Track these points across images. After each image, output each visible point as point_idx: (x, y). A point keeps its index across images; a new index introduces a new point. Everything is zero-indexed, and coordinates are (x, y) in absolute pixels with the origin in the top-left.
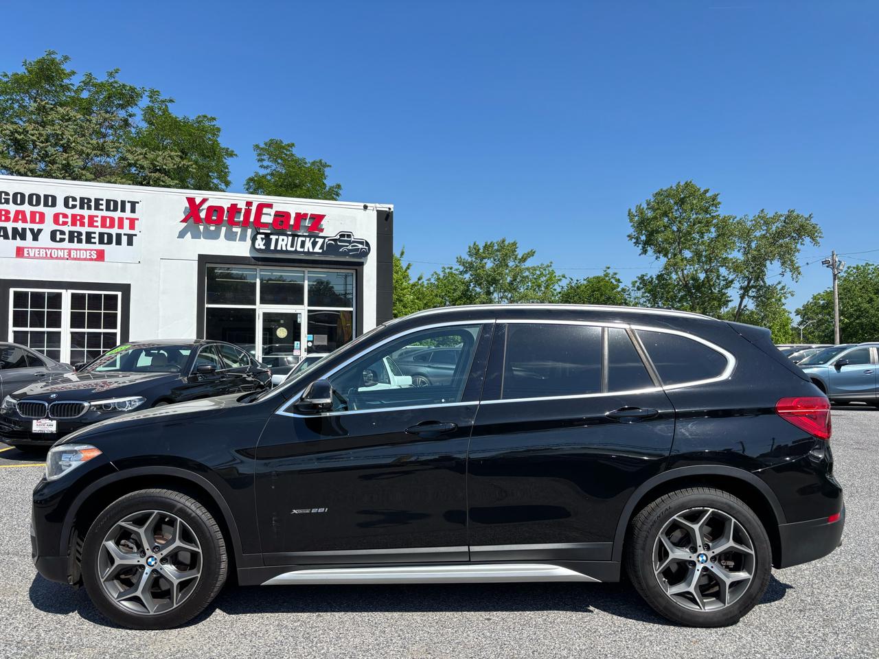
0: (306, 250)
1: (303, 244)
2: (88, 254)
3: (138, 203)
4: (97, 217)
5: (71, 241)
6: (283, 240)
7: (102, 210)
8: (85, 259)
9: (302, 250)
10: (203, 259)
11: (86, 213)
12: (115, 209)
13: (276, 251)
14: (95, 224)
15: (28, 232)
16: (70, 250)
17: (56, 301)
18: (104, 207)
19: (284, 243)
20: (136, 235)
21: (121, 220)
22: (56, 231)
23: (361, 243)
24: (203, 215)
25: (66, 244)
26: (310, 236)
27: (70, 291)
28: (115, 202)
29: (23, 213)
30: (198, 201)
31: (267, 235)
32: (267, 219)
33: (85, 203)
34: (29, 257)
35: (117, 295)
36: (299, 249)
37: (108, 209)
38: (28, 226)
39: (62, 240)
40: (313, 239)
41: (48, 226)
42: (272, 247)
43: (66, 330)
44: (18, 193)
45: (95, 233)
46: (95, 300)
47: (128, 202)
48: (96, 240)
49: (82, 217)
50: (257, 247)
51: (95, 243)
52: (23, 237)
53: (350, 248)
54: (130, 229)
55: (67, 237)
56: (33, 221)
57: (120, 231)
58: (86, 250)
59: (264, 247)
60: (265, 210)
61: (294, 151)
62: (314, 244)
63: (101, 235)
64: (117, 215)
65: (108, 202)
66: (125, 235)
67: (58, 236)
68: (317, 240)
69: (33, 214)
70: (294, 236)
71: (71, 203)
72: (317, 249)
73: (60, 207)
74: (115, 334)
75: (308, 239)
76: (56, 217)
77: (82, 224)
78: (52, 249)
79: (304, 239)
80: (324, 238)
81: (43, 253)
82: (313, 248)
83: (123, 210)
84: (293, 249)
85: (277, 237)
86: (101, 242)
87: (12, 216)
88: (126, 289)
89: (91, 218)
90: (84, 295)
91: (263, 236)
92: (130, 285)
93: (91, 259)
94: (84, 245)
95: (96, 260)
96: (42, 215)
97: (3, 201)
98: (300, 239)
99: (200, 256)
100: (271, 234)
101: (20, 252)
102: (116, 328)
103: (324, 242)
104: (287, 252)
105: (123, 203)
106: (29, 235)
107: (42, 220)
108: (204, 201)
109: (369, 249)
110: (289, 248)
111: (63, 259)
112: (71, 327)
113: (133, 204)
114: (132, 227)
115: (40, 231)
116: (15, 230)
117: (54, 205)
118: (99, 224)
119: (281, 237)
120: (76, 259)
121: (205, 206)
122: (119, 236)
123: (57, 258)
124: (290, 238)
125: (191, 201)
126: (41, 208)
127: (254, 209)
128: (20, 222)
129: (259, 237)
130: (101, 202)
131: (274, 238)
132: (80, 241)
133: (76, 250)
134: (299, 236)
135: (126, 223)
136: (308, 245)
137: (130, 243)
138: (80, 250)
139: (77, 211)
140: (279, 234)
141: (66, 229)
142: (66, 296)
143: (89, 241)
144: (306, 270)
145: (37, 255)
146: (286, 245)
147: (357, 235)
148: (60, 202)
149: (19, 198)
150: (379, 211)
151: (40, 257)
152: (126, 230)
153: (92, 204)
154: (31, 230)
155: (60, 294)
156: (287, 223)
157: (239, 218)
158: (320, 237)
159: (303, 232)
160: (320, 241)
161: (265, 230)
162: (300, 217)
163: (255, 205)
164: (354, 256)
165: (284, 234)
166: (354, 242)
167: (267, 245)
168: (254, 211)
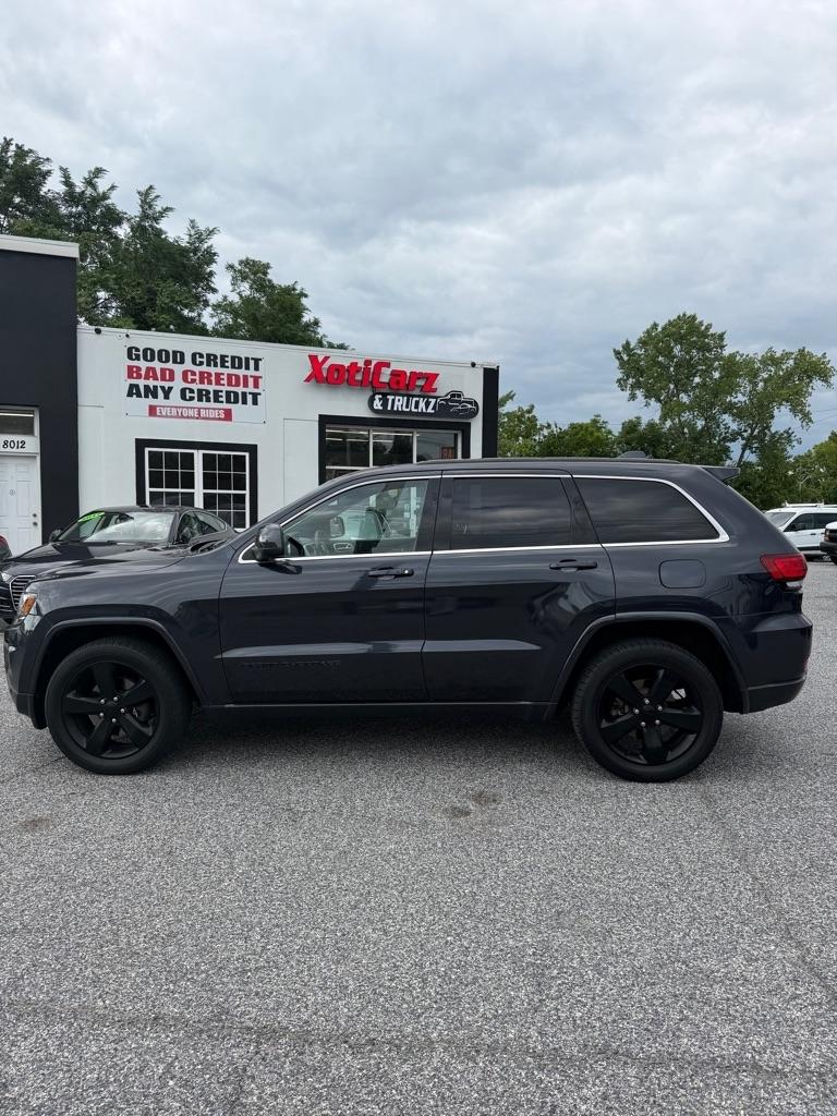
0: (420, 411)
1: (417, 403)
2: (217, 414)
3: (260, 360)
4: (223, 374)
6: (399, 400)
7: (228, 367)
8: (214, 419)
9: (416, 410)
10: (325, 421)
11: (213, 370)
12: (240, 367)
13: (392, 411)
14: (222, 382)
15: (160, 392)
16: (199, 409)
17: (188, 461)
18: (229, 364)
19: (399, 403)
20: (260, 394)
21: (245, 377)
22: (185, 389)
23: (470, 403)
25: (195, 403)
26: (424, 397)
27: (202, 452)
28: (240, 359)
29: (153, 369)
30: (320, 359)
31: (385, 395)
32: (385, 376)
33: (211, 359)
34: (162, 416)
35: (244, 457)
36: (413, 410)
37: (233, 367)
38: (159, 383)
39: (192, 399)
40: (426, 399)
41: (178, 384)
42: (389, 408)
43: (199, 492)
44: (148, 349)
45: (222, 391)
46: (224, 460)
47: (252, 359)
48: (224, 399)
49: (210, 374)
50: (375, 407)
51: (222, 402)
52: (155, 396)
53: (460, 408)
54: (254, 387)
55: (196, 395)
56: (163, 379)
57: (245, 390)
58: (214, 409)
59: (381, 408)
60: (384, 369)
61: (271, 275)
62: (427, 404)
63: (228, 393)
64: (241, 372)
65: (233, 358)
66: (250, 393)
67: (188, 395)
68: (430, 400)
69: (163, 370)
70: (409, 396)
71: (198, 360)
72: (430, 410)
73: (188, 365)
74: (244, 495)
75: (421, 399)
76: (185, 374)
77: (210, 383)
78: (183, 408)
79: (418, 399)
80: (436, 398)
81: (174, 411)
82: (427, 408)
83: (247, 368)
84: (408, 410)
85: (393, 397)
86: (228, 401)
87: (143, 372)
88: (253, 449)
89: (218, 375)
90: (215, 455)
91: (381, 396)
92: (256, 445)
93: (220, 419)
94: (212, 404)
95: (223, 419)
96: (172, 372)
97: (134, 357)
98: (415, 399)
99: (320, 415)
100: (389, 394)
101: (152, 411)
102: (245, 489)
103: (436, 401)
104: (403, 413)
105: (247, 359)
106: (161, 394)
107: (172, 379)
108: (326, 358)
109: (478, 409)
110: (405, 409)
111: (191, 418)
112: (204, 488)
113: (257, 361)
114: (256, 385)
115: (170, 388)
116: (146, 387)
117: (182, 362)
118: (225, 382)
119: (397, 398)
120: (206, 418)
121: (326, 366)
123: (188, 417)
124: (405, 398)
125: (313, 359)
126: (170, 365)
127: (372, 367)
128: (151, 379)
129: (377, 397)
130: (226, 359)
131: (390, 398)
132: (208, 400)
133: (205, 409)
134: (413, 396)
135: (251, 381)
136: (422, 405)
137: (255, 402)
138: (209, 409)
139: (204, 368)
140: (395, 394)
141: (195, 387)
142: (198, 456)
143: (216, 400)
144: (415, 431)
145: (169, 414)
146: (402, 405)
147: (467, 395)
148: (188, 358)
149: (149, 354)
150: (485, 369)
151: (171, 417)
152: (251, 389)
153: (219, 361)
154: (163, 388)
155: (192, 454)
156: (403, 383)
157: (359, 377)
158: (433, 397)
159: (417, 392)
160: (433, 401)
161: (382, 391)
162: (416, 376)
163: (373, 364)
164: (462, 417)
165: (400, 395)
166: (463, 402)
167: (384, 405)
168: (372, 370)
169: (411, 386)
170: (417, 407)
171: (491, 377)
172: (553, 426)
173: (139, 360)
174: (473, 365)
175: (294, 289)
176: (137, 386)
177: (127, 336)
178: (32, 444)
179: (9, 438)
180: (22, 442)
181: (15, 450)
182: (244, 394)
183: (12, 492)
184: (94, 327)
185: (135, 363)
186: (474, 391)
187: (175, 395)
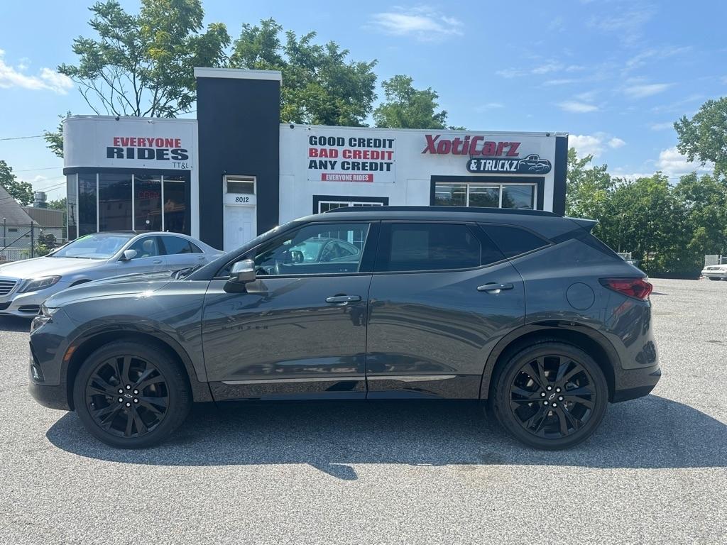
0: (505, 170)
1: (503, 164)
2: (364, 178)
3: (393, 140)
4: (369, 151)
6: (489, 163)
7: (372, 147)
8: (362, 181)
9: (502, 170)
10: (435, 179)
11: (362, 149)
12: (379, 146)
13: (484, 171)
14: (368, 157)
15: (329, 164)
16: (353, 175)
18: (372, 145)
19: (490, 165)
20: (392, 163)
21: (383, 153)
22: (344, 162)
23: (545, 163)
24: (436, 147)
25: (350, 171)
26: (508, 160)
27: (353, 203)
28: (380, 141)
29: (325, 150)
30: (433, 138)
31: (479, 160)
32: (480, 146)
33: (361, 142)
34: (329, 181)
35: (381, 205)
36: (500, 169)
37: (375, 146)
38: (328, 159)
39: (348, 168)
40: (510, 161)
41: (340, 159)
42: (482, 169)
44: (322, 137)
45: (367, 163)
47: (387, 140)
48: (368, 168)
49: (360, 152)
50: (471, 169)
51: (367, 170)
52: (326, 168)
53: (536, 167)
54: (388, 159)
55: (351, 166)
56: (331, 156)
57: (382, 161)
58: (362, 175)
59: (476, 169)
60: (479, 142)
61: (412, 85)
62: (511, 165)
63: (371, 164)
64: (380, 150)
65: (375, 140)
66: (385, 163)
67: (346, 166)
68: (513, 162)
69: (331, 151)
70: (497, 160)
71: (353, 143)
72: (513, 169)
73: (347, 146)
75: (507, 162)
76: (344, 152)
77: (360, 157)
78: (342, 174)
79: (503, 161)
80: (518, 160)
81: (337, 176)
82: (510, 168)
83: (384, 146)
84: (496, 169)
85: (485, 161)
86: (371, 169)
87: (319, 152)
88: (385, 200)
89: (365, 152)
90: (362, 205)
91: (476, 161)
92: (388, 198)
93: (365, 181)
94: (361, 172)
95: (367, 181)
96: (336, 151)
97: (313, 143)
98: (501, 162)
99: (432, 176)
101: (324, 177)
103: (518, 162)
104: (492, 172)
105: (384, 141)
106: (329, 166)
107: (336, 156)
108: (438, 136)
109: (551, 167)
110: (493, 169)
111: (349, 181)
113: (390, 141)
114: (390, 158)
115: (335, 162)
116: (321, 162)
117: (343, 145)
119: (488, 161)
120: (356, 181)
121: (437, 141)
123: (345, 181)
124: (494, 161)
125: (429, 137)
126: (335, 147)
127: (470, 141)
128: (324, 156)
129: (473, 161)
130: (371, 141)
131: (483, 162)
132: (358, 169)
133: (356, 175)
134: (500, 160)
135: (386, 155)
136: (507, 166)
137: (388, 169)
138: (359, 175)
139: (357, 148)
140: (486, 159)
141: (350, 161)
142: (351, 205)
143: (364, 169)
144: (501, 185)
145: (333, 179)
146: (491, 167)
147: (543, 157)
148: (347, 142)
149: (323, 141)
150: (557, 138)
151: (335, 180)
152: (386, 160)
153: (366, 143)
154: (330, 162)
155: (348, 204)
156: (492, 150)
157: (460, 148)
158: (515, 160)
159: (503, 156)
160: (515, 162)
161: (477, 157)
162: (502, 145)
163: (471, 138)
164: (538, 173)
165: (490, 159)
166: (539, 162)
167: (479, 167)
168: (470, 143)
169: (499, 151)
170: (503, 167)
171: (562, 143)
172: (623, 180)
173: (316, 144)
174: (548, 135)
176: (315, 162)
177: (309, 129)
178: (253, 199)
179: (239, 196)
180: (247, 198)
181: (242, 203)
182: (381, 164)
183: (241, 229)
184: (290, 125)
185: (314, 147)
186: (548, 153)
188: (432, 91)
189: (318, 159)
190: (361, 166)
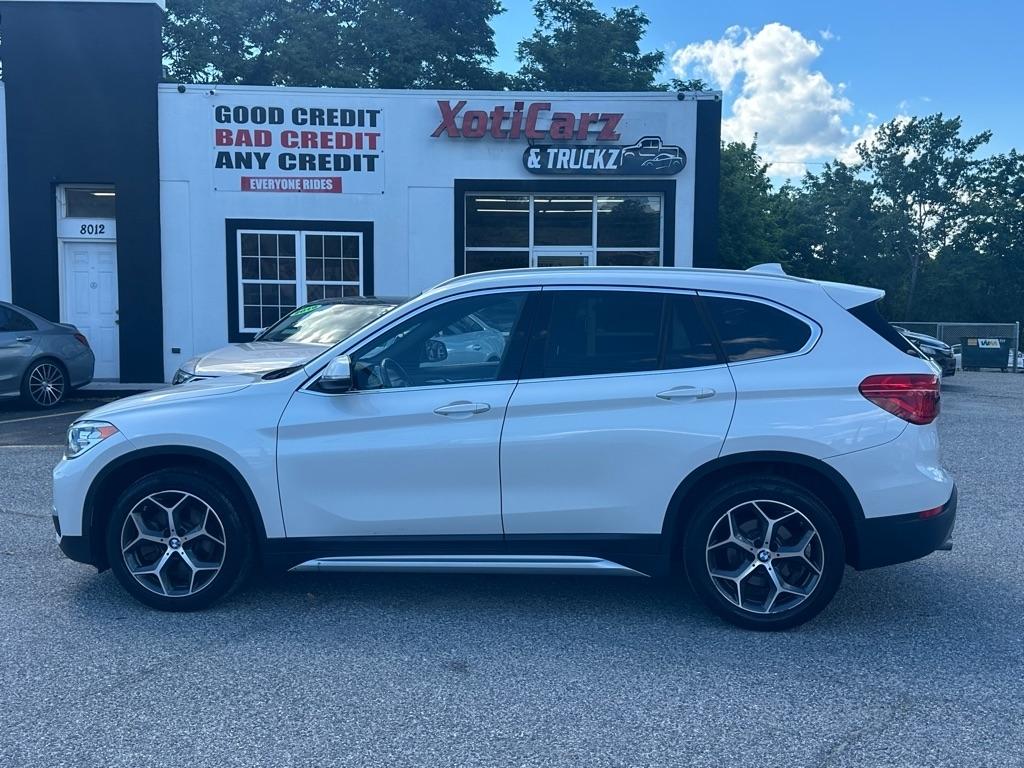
0: (595, 167)
1: (592, 156)
2: (323, 184)
3: (379, 112)
4: (331, 134)
5: (303, 168)
6: (564, 154)
7: (337, 124)
8: (320, 191)
9: (590, 167)
10: (462, 187)
11: (318, 129)
12: (352, 123)
13: (554, 170)
14: (330, 144)
15: (254, 157)
16: (302, 179)
17: (288, 245)
18: (338, 121)
19: (565, 158)
20: (377, 156)
21: (359, 136)
22: (285, 155)
23: (673, 152)
25: (297, 172)
26: (601, 147)
27: (305, 233)
28: (352, 113)
29: (247, 133)
30: (453, 105)
31: (544, 149)
32: (543, 124)
33: (316, 115)
34: (256, 190)
35: (358, 237)
36: (585, 166)
37: (344, 123)
38: (253, 149)
39: (292, 167)
40: (604, 151)
41: (276, 149)
42: (550, 166)
43: (301, 282)
44: (240, 107)
45: (329, 156)
46: (333, 243)
47: (368, 111)
48: (331, 165)
49: (314, 135)
50: (530, 166)
51: (330, 169)
52: (249, 166)
53: (657, 160)
54: (371, 148)
55: (297, 162)
56: (258, 143)
57: (358, 152)
58: (320, 179)
59: (539, 166)
60: (541, 113)
62: (607, 158)
63: (337, 158)
64: (354, 130)
65: (343, 112)
66: (364, 156)
67: (288, 162)
68: (610, 151)
69: (258, 133)
70: (579, 148)
71: (300, 117)
72: (611, 166)
73: (288, 124)
75: (598, 151)
76: (284, 136)
77: (315, 146)
78: (282, 178)
79: (592, 151)
80: (621, 147)
81: (271, 183)
83: (361, 124)
84: (578, 167)
85: (556, 151)
86: (337, 168)
87: (234, 137)
88: (367, 228)
89: (324, 135)
90: (320, 238)
91: (538, 150)
92: (372, 222)
93: (327, 191)
94: (318, 173)
95: (332, 191)
96: (268, 135)
97: (223, 119)
98: (588, 151)
99: (456, 181)
100: (550, 147)
101: (246, 184)
102: (358, 279)
103: (620, 152)
104: (570, 171)
105: (361, 113)
106: (255, 162)
107: (268, 143)
108: (461, 104)
109: (685, 160)
110: (572, 166)
111: (294, 191)
112: (307, 279)
113: (373, 114)
114: (373, 146)
115: (267, 155)
116: (238, 155)
117: (281, 121)
118: (333, 143)
119: (562, 151)
120: (309, 191)
121: (462, 113)
122: (357, 158)
123: (288, 190)
124: (574, 151)
125: (444, 105)
126: (266, 126)
127: (525, 111)
128: (244, 144)
129: (533, 151)
130: (335, 114)
131: (552, 152)
132: (313, 168)
133: (309, 179)
134: (586, 147)
135: (366, 140)
136: (599, 159)
137: (371, 168)
138: (313, 178)
139: (308, 127)
140: (559, 147)
141: (296, 152)
142: (300, 238)
143: (323, 167)
144: (597, 195)
145: (265, 187)
146: (569, 161)
147: (669, 140)
148: (288, 116)
149: (241, 114)
150: (698, 101)
151: (268, 190)
152: (366, 150)
153: (325, 117)
154: (257, 155)
155: (294, 236)
156: (570, 130)
157: (508, 126)
158: (616, 147)
159: (591, 140)
160: (615, 153)
161: (541, 142)
162: (588, 119)
163: (527, 107)
164: (663, 173)
165: (565, 147)
166: (662, 151)
167: (543, 162)
168: (525, 115)
169: (583, 133)
170: (590, 162)
171: (709, 112)
173: (229, 121)
175: (633, 15)
176: (227, 155)
177: (212, 93)
178: (110, 227)
179: (87, 222)
180: (102, 227)
181: (93, 236)
183: (94, 286)
184: (176, 85)
185: (225, 126)
187: (273, 163)
188: (637, 13)
189: (232, 150)
190: (317, 162)
